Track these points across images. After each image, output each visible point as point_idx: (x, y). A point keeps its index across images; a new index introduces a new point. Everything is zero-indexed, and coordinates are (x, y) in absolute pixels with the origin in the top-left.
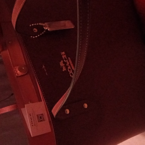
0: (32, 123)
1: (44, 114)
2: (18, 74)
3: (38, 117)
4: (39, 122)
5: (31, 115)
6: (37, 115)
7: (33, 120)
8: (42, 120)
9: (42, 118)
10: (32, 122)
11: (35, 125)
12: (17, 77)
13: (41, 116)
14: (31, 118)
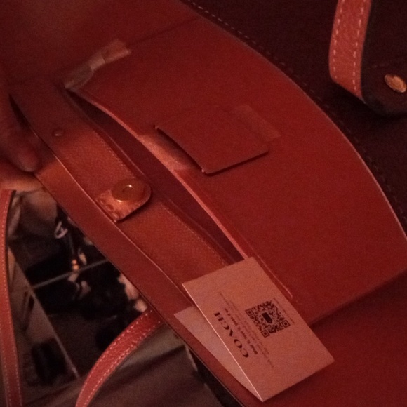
0: (241, 347)
1: (274, 302)
2: (118, 213)
3: (255, 318)
4: (265, 334)
5: (223, 314)
6: (249, 312)
7: (237, 334)
8: (278, 324)
9: (271, 316)
10: (238, 344)
11: (256, 353)
12: (120, 222)
13: (267, 311)
14: (227, 328)
